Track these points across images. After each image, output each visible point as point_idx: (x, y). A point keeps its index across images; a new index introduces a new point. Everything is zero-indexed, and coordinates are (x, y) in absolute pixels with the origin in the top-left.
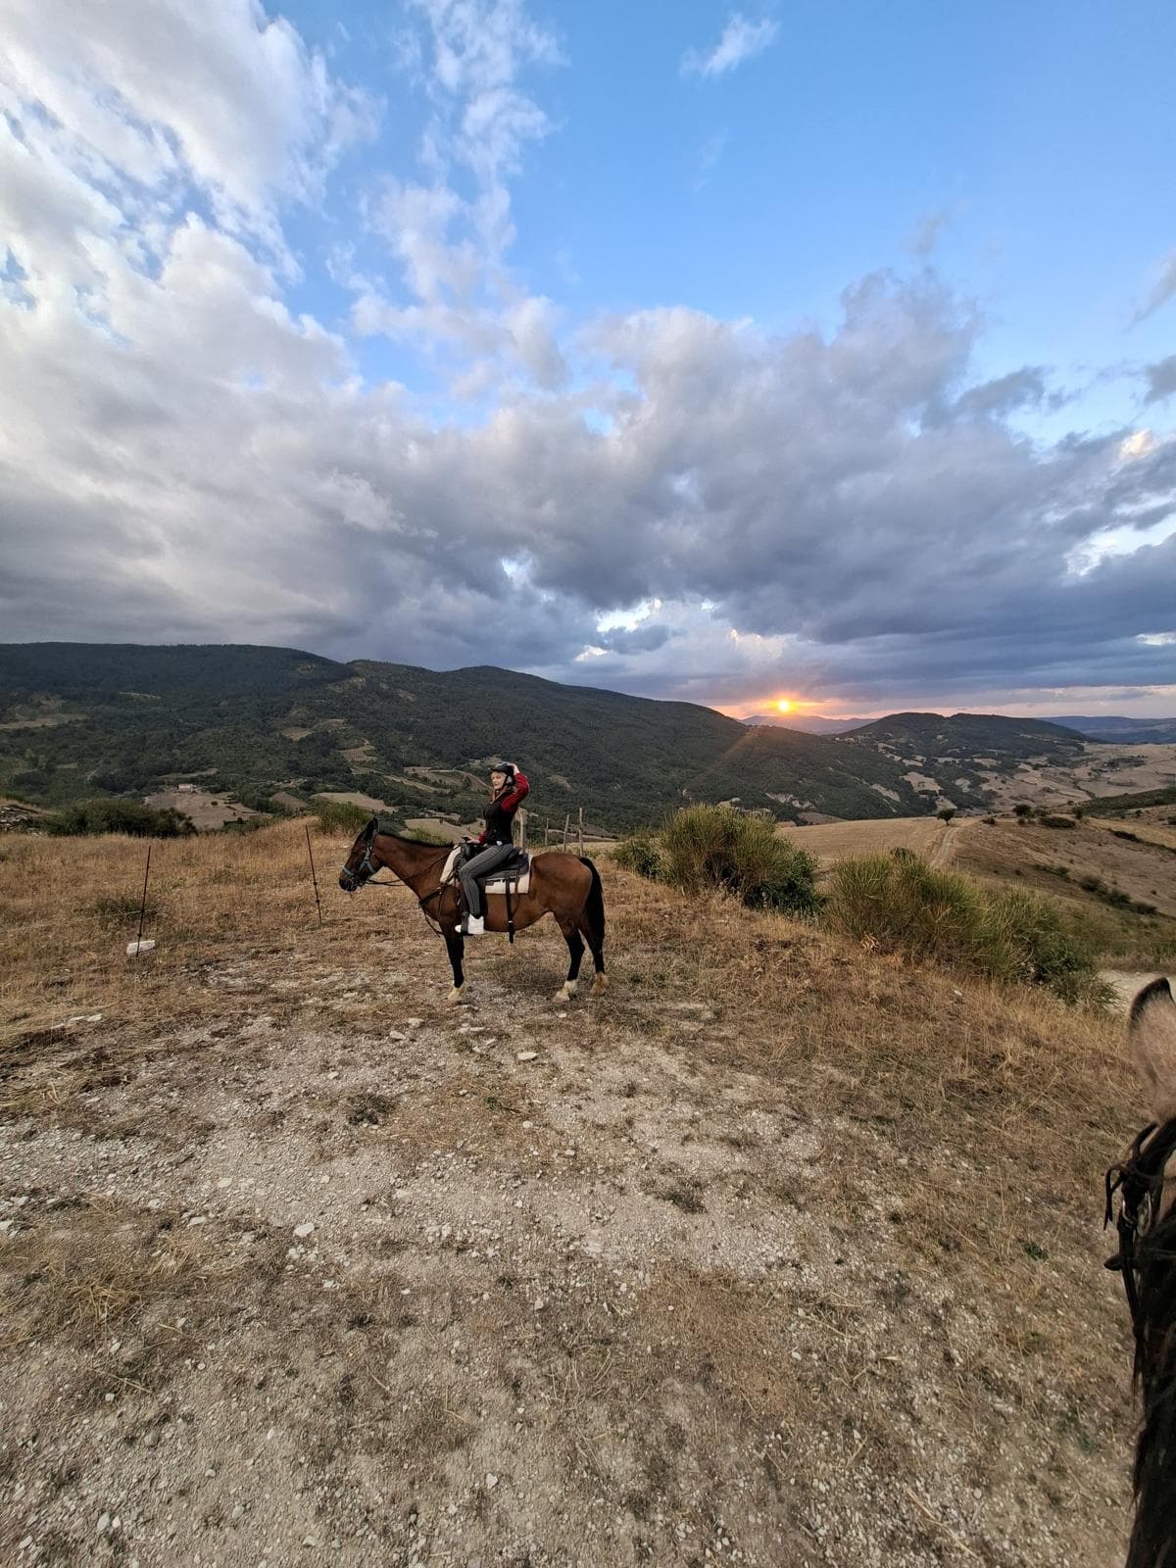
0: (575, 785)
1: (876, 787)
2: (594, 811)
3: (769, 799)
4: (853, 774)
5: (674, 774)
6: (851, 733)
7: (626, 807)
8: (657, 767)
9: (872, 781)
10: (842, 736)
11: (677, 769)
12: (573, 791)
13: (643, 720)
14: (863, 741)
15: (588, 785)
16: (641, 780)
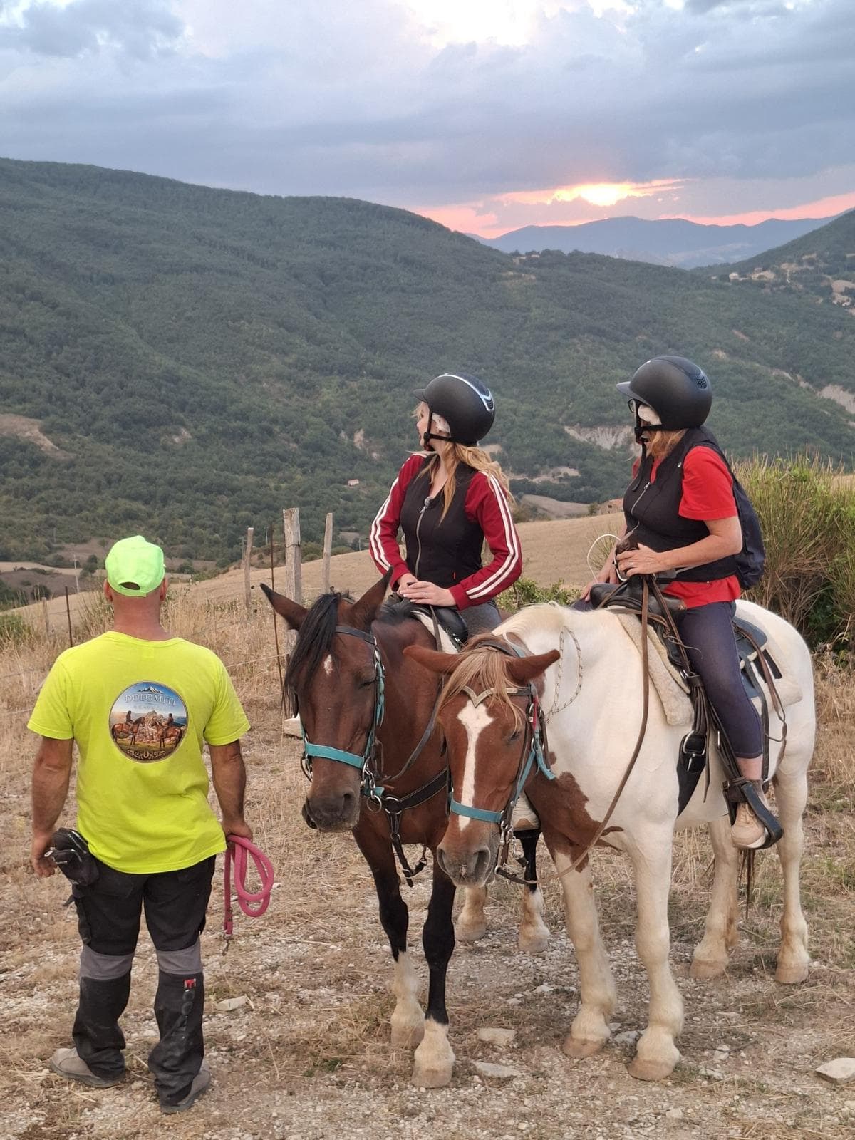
0: (65, 440)
1: (831, 392)
2: (125, 504)
3: (574, 444)
4: (775, 365)
5: (329, 394)
6: (768, 259)
7: (208, 490)
8: (280, 377)
9: (821, 377)
10: (745, 267)
11: (336, 380)
12: (61, 456)
13: (237, 251)
14: (796, 277)
15: (101, 435)
16: (243, 416)
